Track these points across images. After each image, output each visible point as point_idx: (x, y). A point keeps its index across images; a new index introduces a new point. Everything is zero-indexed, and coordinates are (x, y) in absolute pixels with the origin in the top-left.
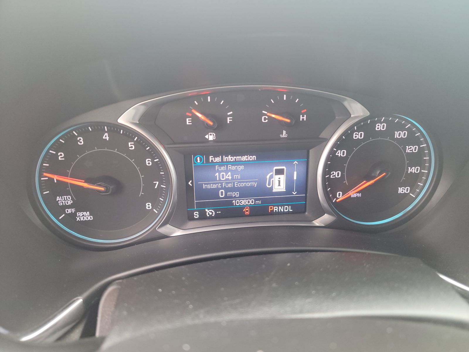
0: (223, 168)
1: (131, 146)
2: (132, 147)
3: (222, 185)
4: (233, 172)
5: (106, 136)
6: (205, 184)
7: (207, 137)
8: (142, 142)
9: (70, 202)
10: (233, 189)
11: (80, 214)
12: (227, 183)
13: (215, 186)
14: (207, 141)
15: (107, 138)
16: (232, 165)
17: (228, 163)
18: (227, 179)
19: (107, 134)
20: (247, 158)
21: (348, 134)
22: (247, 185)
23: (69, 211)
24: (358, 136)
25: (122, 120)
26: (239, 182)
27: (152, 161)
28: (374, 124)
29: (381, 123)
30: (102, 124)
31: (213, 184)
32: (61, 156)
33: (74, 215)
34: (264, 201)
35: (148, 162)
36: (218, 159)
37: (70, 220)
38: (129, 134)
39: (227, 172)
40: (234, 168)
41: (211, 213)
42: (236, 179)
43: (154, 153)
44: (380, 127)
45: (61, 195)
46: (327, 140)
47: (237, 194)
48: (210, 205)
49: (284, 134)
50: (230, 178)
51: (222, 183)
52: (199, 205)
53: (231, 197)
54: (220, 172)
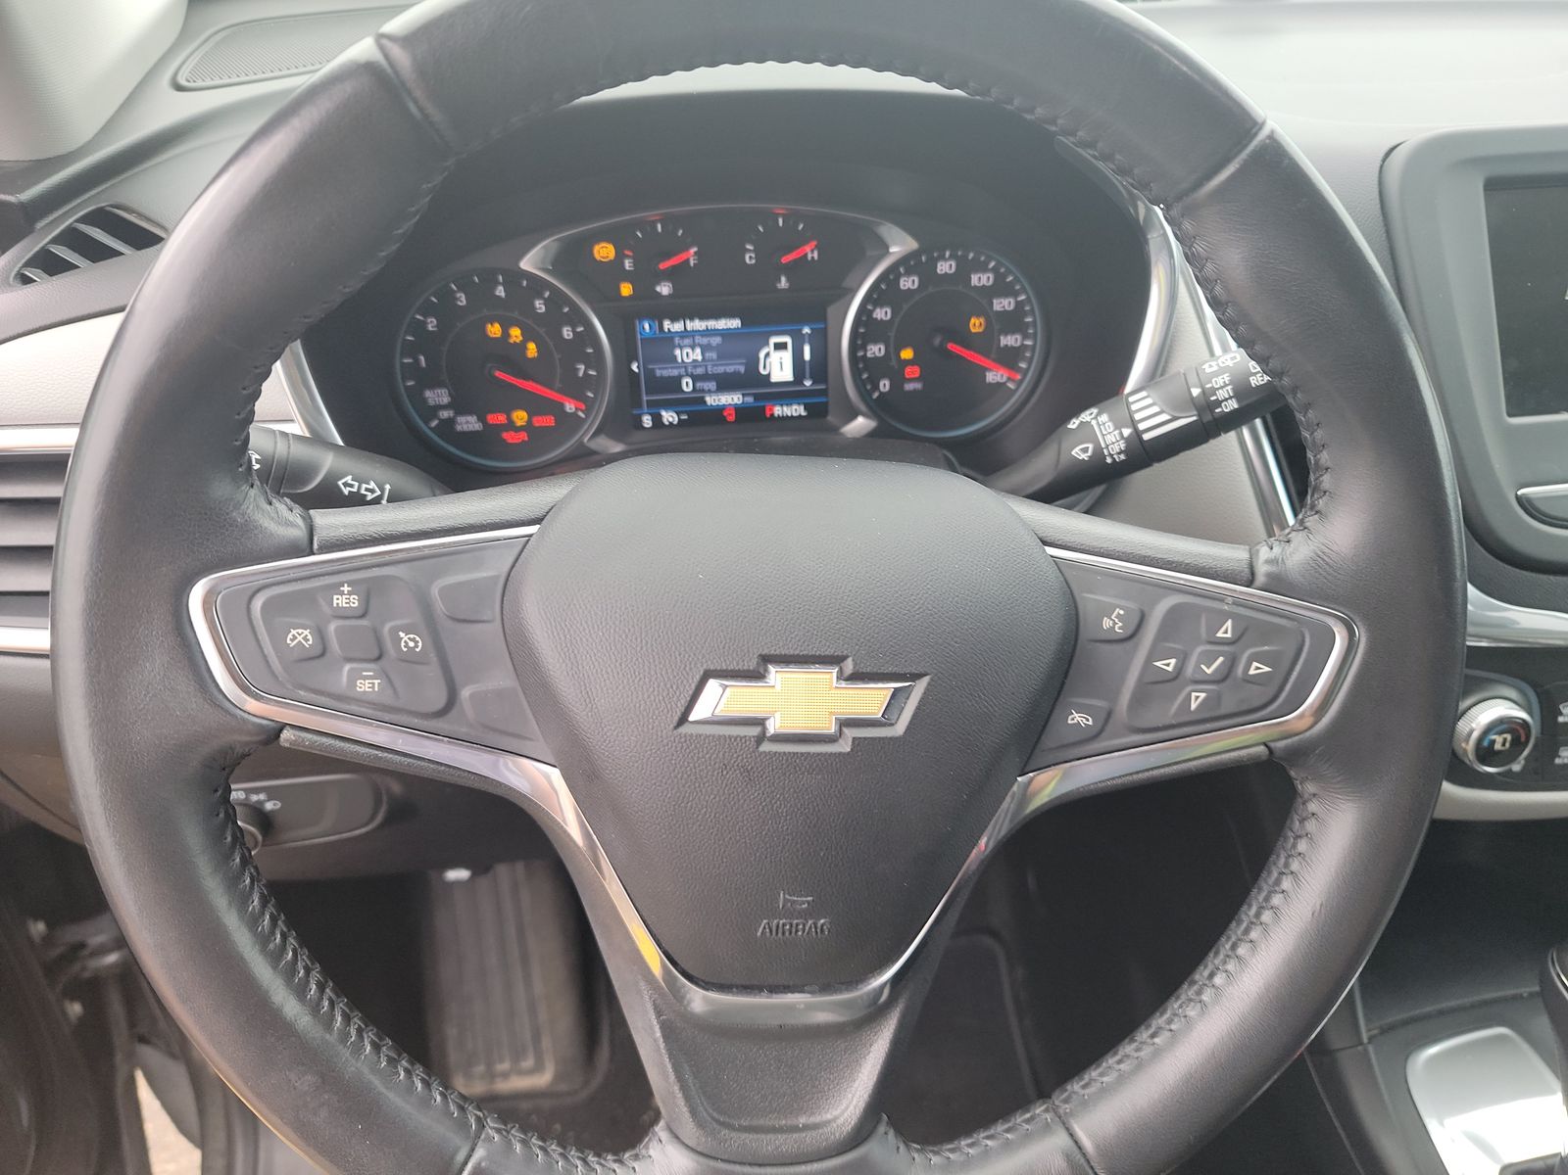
0: (687, 341)
1: (540, 306)
2: (540, 308)
3: (686, 371)
4: (704, 349)
5: (500, 291)
6: (660, 369)
7: (658, 289)
8: (556, 300)
9: (446, 400)
10: (706, 377)
11: (461, 419)
12: (695, 367)
13: (675, 372)
14: (659, 294)
15: (503, 294)
16: (702, 336)
17: (694, 333)
18: (695, 361)
19: (501, 288)
20: (726, 324)
21: (890, 277)
22: (728, 371)
23: (445, 414)
24: (909, 283)
25: (526, 264)
26: (714, 365)
27: (574, 331)
28: (933, 262)
29: (946, 260)
30: (493, 272)
31: (672, 368)
32: (432, 324)
33: (451, 422)
34: (757, 397)
35: (567, 333)
36: (678, 327)
37: (447, 428)
38: (537, 285)
39: (693, 348)
40: (705, 341)
41: (671, 420)
42: (709, 361)
43: (577, 318)
44: (945, 267)
45: (432, 387)
46: (854, 291)
47: (712, 385)
48: (668, 405)
49: (783, 283)
50: (700, 358)
51: (686, 367)
52: (650, 404)
53: (703, 391)
54: (681, 348)
